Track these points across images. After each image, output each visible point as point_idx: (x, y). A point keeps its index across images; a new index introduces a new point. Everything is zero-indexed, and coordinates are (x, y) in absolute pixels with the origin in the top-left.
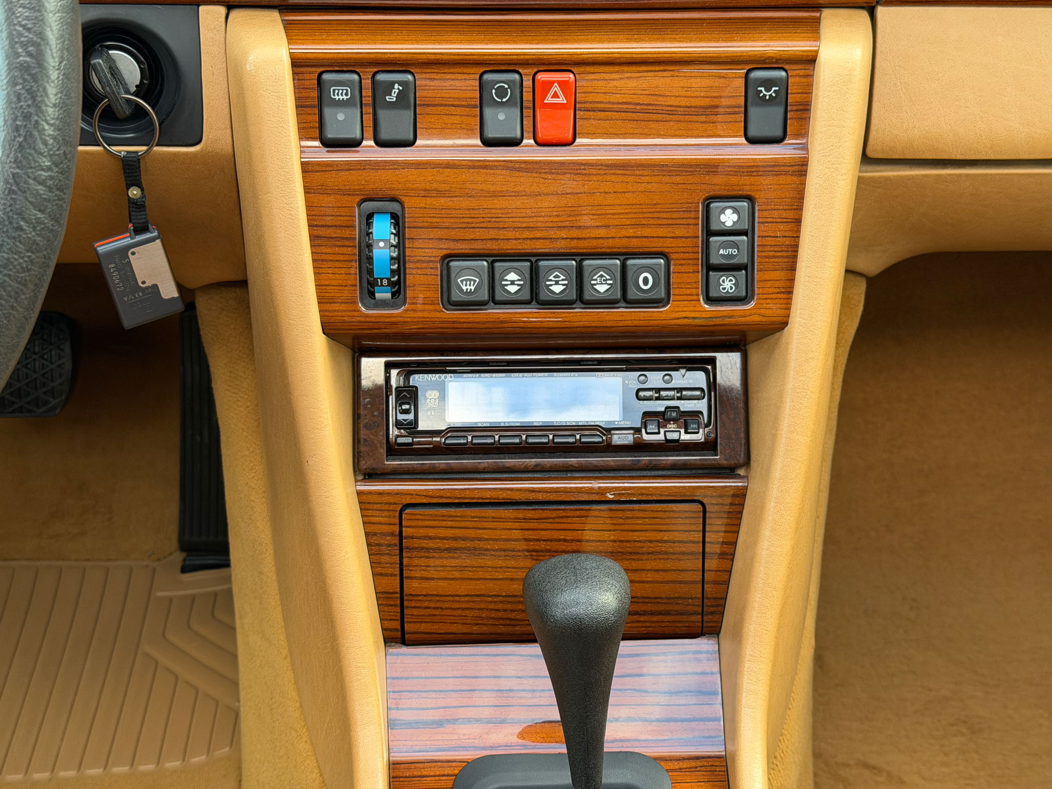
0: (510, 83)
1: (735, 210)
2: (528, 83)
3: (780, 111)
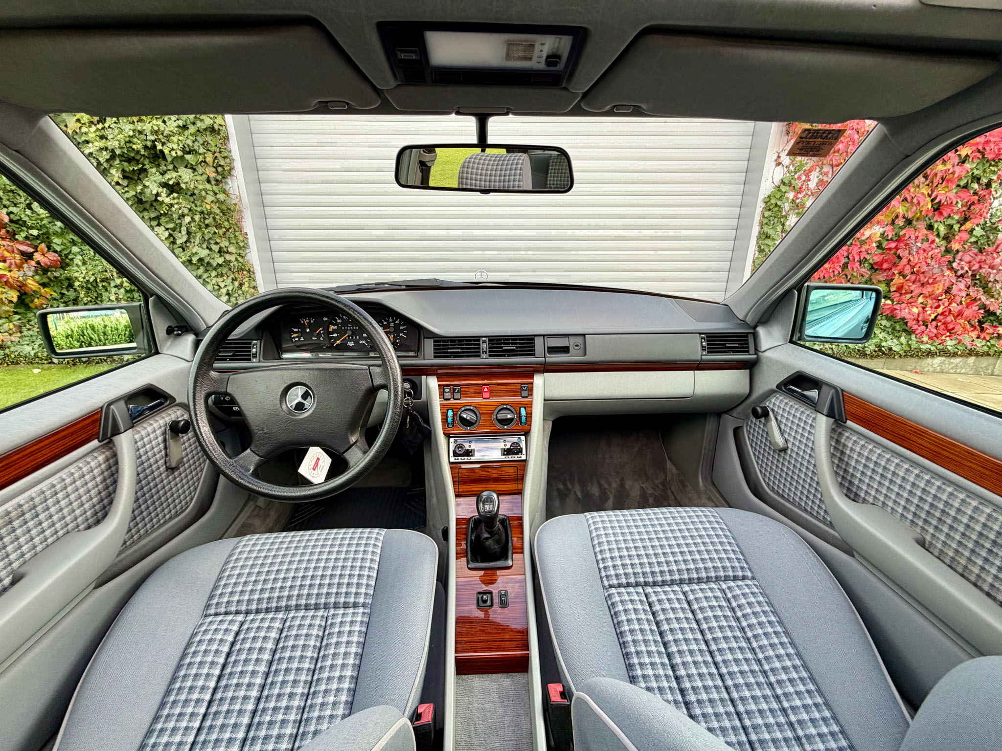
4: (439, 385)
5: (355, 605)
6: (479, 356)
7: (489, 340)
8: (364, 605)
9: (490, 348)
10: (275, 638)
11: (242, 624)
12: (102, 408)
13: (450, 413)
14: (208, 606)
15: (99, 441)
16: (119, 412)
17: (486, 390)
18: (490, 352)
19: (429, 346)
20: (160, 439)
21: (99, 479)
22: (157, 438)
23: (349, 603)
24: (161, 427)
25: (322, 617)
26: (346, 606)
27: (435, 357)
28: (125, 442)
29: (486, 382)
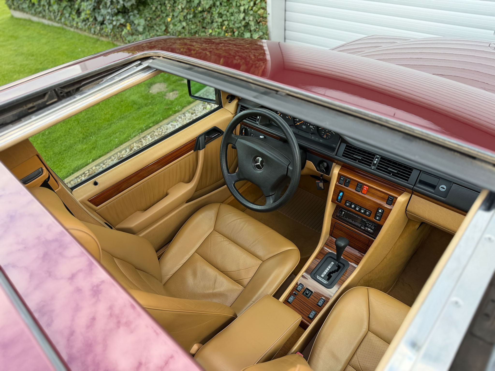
0: (361, 185)
1: (381, 211)
2: (363, 186)
3: (391, 202)
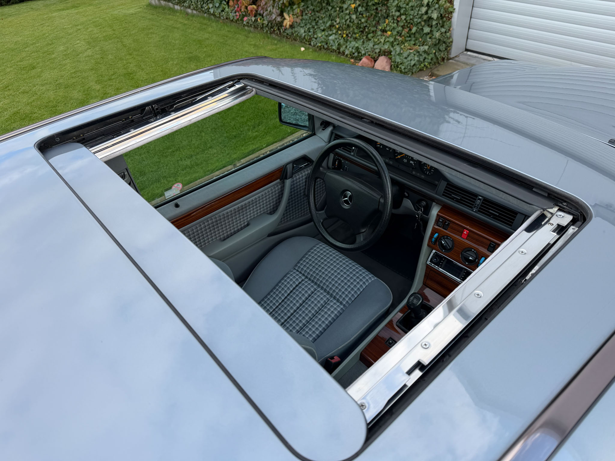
4: (437, 215)
5: (341, 303)
6: (471, 207)
7: (483, 200)
8: (344, 305)
9: (481, 205)
10: (309, 294)
11: (303, 280)
12: (284, 166)
13: (436, 235)
14: (296, 265)
15: (280, 180)
16: (289, 167)
17: (465, 232)
18: (480, 208)
19: (443, 185)
20: (304, 181)
21: (277, 195)
22: (303, 180)
23: (339, 300)
24: (305, 175)
25: (328, 298)
26: (338, 300)
27: (443, 195)
28: (288, 182)
29: (468, 227)
